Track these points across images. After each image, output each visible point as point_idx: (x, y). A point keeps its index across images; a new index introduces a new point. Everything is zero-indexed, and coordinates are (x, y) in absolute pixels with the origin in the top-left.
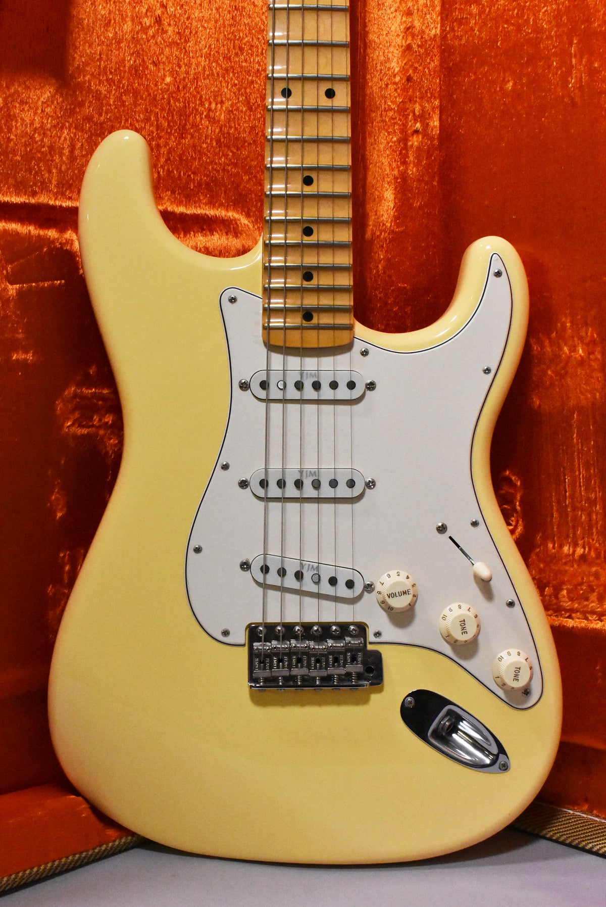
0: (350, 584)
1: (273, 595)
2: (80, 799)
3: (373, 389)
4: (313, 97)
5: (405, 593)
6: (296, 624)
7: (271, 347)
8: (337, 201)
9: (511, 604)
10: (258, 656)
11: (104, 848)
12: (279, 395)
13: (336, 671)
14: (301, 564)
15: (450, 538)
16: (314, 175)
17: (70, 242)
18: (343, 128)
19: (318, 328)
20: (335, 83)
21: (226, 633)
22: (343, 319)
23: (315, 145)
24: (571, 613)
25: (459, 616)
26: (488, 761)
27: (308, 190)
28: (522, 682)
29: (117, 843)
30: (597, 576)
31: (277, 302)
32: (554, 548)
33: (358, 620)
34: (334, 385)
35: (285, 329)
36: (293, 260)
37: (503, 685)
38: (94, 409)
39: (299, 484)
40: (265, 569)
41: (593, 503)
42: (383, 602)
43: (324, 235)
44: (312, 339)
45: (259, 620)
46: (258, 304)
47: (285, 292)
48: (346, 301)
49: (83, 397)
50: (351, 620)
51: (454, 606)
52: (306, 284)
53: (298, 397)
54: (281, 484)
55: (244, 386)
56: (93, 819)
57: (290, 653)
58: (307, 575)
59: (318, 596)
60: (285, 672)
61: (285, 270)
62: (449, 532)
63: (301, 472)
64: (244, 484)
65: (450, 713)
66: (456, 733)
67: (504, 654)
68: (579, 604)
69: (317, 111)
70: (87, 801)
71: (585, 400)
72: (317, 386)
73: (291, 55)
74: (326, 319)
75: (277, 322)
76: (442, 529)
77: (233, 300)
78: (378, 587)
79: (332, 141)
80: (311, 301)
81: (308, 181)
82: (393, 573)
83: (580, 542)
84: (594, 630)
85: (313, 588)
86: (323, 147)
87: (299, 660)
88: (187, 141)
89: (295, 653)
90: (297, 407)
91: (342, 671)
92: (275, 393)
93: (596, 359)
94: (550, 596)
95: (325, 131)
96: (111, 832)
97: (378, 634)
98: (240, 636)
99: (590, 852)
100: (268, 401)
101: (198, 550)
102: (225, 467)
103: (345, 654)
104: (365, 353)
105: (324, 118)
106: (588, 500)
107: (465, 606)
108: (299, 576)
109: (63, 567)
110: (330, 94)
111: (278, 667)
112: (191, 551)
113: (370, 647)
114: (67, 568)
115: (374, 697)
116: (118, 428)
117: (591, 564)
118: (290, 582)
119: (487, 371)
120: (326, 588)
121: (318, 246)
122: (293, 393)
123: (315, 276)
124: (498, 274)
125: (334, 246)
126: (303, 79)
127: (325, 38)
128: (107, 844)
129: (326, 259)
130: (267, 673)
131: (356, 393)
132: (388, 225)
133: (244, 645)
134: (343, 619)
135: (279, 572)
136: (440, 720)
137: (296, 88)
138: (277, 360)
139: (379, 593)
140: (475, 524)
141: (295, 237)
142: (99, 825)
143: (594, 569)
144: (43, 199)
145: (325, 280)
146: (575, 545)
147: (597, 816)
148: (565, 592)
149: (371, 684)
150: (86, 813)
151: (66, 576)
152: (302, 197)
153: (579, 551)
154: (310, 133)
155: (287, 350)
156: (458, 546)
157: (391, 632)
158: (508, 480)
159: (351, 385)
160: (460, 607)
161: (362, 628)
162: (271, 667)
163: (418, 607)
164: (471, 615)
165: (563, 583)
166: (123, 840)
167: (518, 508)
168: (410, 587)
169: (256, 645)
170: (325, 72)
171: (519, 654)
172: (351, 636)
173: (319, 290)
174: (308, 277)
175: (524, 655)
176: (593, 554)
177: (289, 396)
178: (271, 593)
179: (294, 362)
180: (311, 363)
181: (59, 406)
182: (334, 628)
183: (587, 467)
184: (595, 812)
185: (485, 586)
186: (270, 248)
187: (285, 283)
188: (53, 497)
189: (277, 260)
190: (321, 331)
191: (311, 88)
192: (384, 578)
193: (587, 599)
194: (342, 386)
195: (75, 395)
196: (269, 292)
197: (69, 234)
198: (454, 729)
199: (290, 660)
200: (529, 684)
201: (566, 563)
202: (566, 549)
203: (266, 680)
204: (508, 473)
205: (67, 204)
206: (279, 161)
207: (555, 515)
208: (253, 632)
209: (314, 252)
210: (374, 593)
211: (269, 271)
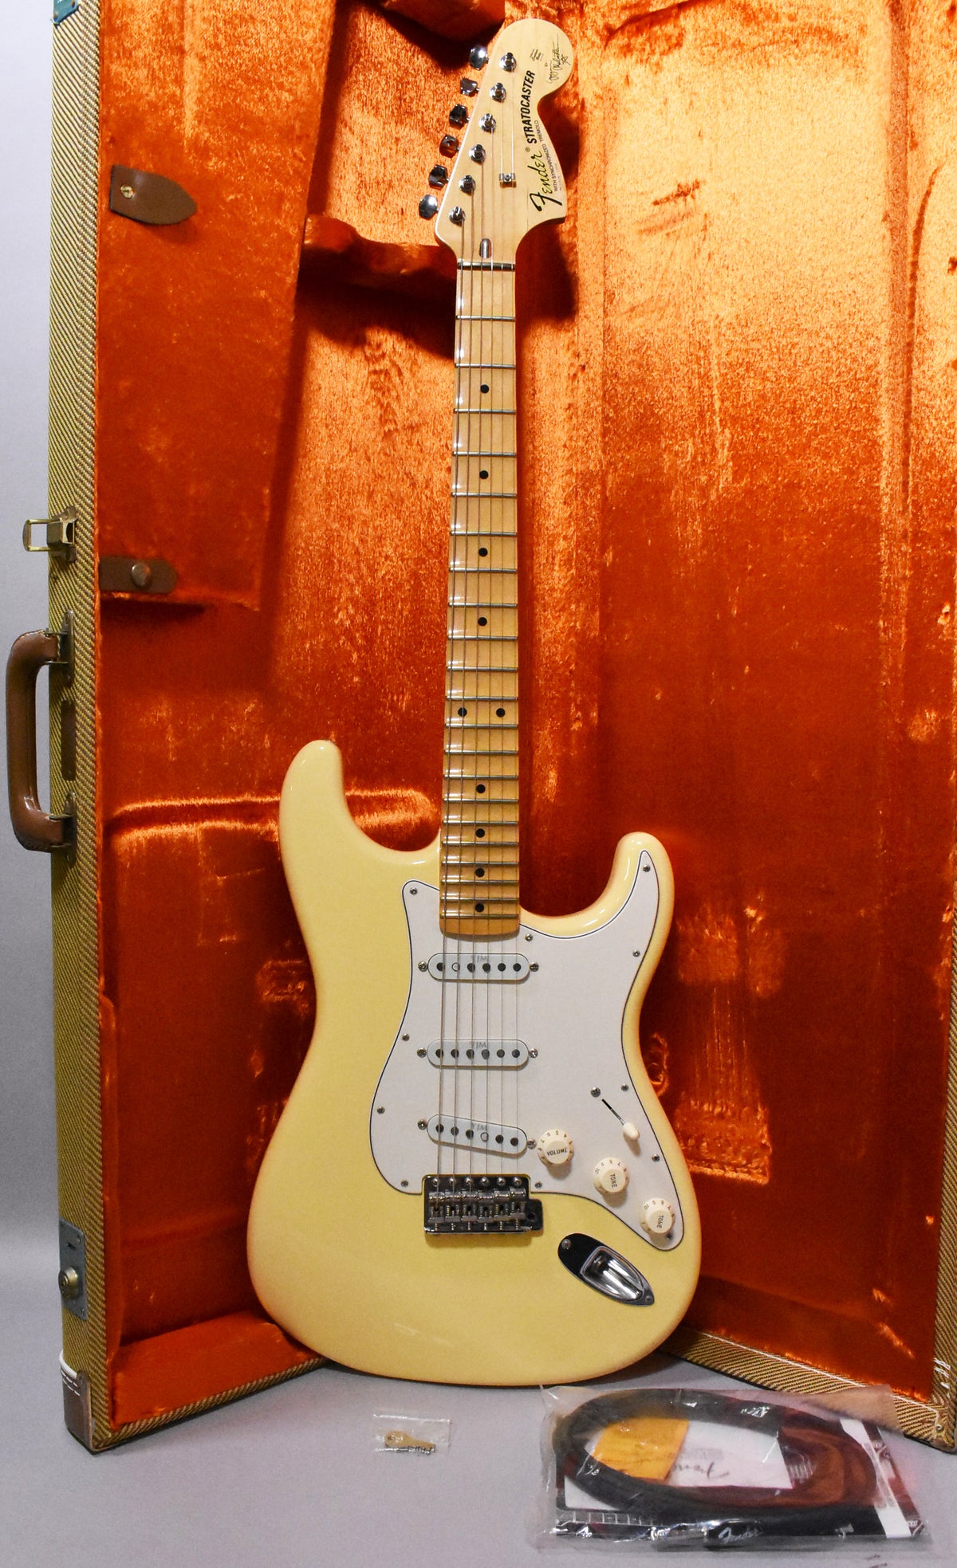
0: (514, 1142)
1: (447, 1151)
2: (274, 1326)
3: (537, 969)
4: (487, 717)
5: (562, 1151)
6: (468, 1176)
7: (447, 933)
8: (505, 806)
9: (656, 1159)
10: (433, 1204)
11: (295, 1369)
12: (454, 976)
13: (500, 1218)
14: (472, 1124)
15: (603, 1101)
16: (485, 784)
17: (270, 833)
18: (512, 744)
19: (489, 917)
20: (505, 703)
21: (405, 1184)
22: (510, 911)
23: (487, 758)
24: (710, 1163)
25: (609, 1172)
26: (634, 1295)
27: (481, 797)
28: (665, 1229)
29: (306, 1364)
30: (732, 1131)
31: (452, 896)
32: (696, 1105)
33: (521, 1172)
34: (502, 967)
35: (460, 918)
36: (467, 859)
37: (649, 1231)
38: (288, 978)
39: (470, 1054)
40: (440, 1129)
41: (731, 1067)
42: (543, 1158)
43: (494, 837)
44: (483, 927)
45: (435, 1172)
46: (436, 896)
47: (459, 886)
48: (513, 894)
49: (279, 969)
50: (515, 1173)
51: (606, 1161)
52: (479, 880)
53: (471, 978)
54: (455, 1053)
55: (424, 967)
56: (286, 1344)
57: (461, 1202)
58: (477, 1134)
59: (486, 1152)
60: (457, 1219)
61: (459, 868)
62: (602, 1096)
63: (473, 1044)
64: (422, 1053)
65: (601, 1253)
66: (607, 1270)
67: (649, 1203)
68: (717, 1155)
69: (489, 728)
70: (281, 1328)
71: (724, 976)
72: (487, 968)
73: (466, 681)
74: (495, 910)
75: (452, 913)
76: (596, 1093)
77: (414, 892)
78: (539, 1144)
79: (502, 754)
80: (482, 894)
81: (481, 789)
82: (552, 1132)
83: (719, 1102)
84: (729, 1179)
85: (483, 1146)
86: (493, 759)
87: (469, 1208)
88: (371, 732)
89: (466, 1202)
90: (469, 985)
91: (507, 1218)
92: (450, 974)
93: (733, 944)
94: (693, 1147)
95: (497, 747)
96: (301, 1355)
97: (539, 1185)
98: (418, 1186)
99: (725, 1374)
100: (444, 980)
101: (381, 1111)
102: (406, 1038)
103: (509, 1204)
104: (529, 938)
105: (497, 734)
106: (725, 1065)
107: (615, 1161)
108: (470, 1134)
109: (261, 1119)
110: (501, 713)
111: (451, 1215)
112: (375, 1112)
113: (531, 1196)
114: (263, 1120)
115: (535, 1240)
116: (310, 995)
117: (728, 1121)
118: (462, 1139)
119: (636, 954)
120: (493, 1145)
121: (489, 846)
122: (465, 974)
123: (486, 874)
124: (647, 869)
125: (503, 846)
126: (477, 701)
127: (496, 665)
128: (298, 1365)
129: (496, 857)
130: (440, 1220)
131: (521, 974)
132: (552, 800)
133: (420, 1194)
134: (508, 1172)
135: (452, 1131)
136: (592, 1259)
137: (471, 708)
138: (452, 944)
139: (540, 1149)
140: (625, 1088)
141: (469, 838)
142: (289, 1348)
143: (730, 1126)
144: (247, 797)
145: (494, 876)
146: (715, 1104)
147: (733, 1341)
148: (705, 1144)
149: (532, 1229)
150: (279, 1338)
151: (262, 1127)
152: (475, 804)
153: (718, 1110)
154: (483, 747)
155: (460, 936)
156: (610, 1108)
157: (550, 1183)
158: (656, 1042)
159: (517, 967)
160: (611, 1162)
161: (525, 1180)
162: (445, 1214)
163: (574, 1161)
164: (621, 1169)
165: (703, 1136)
166: (312, 1361)
167: (665, 1067)
168: (567, 1145)
169: (432, 1195)
170: (497, 694)
171: (663, 1203)
172: (515, 1187)
173: (490, 885)
174: (480, 872)
175: (667, 1204)
176: (729, 1113)
177: (462, 977)
178: (445, 1149)
179: (467, 946)
180: (482, 947)
181: (259, 978)
182: (500, 1180)
183: (725, 1036)
184: (731, 1337)
185: (634, 1145)
186: (447, 848)
187: (460, 879)
188: (252, 1059)
189: (453, 859)
190: (491, 921)
191: (484, 708)
192: (544, 1137)
193: (724, 1152)
194: (509, 969)
195: (273, 968)
196: (446, 886)
197: (272, 825)
198: (605, 1267)
199: (461, 1209)
200: (671, 1229)
201: (706, 1119)
202: (706, 1107)
203: (440, 1225)
204: (655, 1036)
205: (268, 799)
206: (455, 772)
207: (698, 1076)
208: (429, 1184)
209: (485, 851)
210: (536, 1149)
211: (446, 868)
